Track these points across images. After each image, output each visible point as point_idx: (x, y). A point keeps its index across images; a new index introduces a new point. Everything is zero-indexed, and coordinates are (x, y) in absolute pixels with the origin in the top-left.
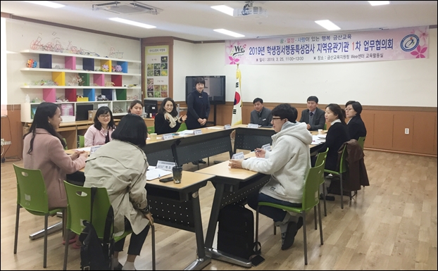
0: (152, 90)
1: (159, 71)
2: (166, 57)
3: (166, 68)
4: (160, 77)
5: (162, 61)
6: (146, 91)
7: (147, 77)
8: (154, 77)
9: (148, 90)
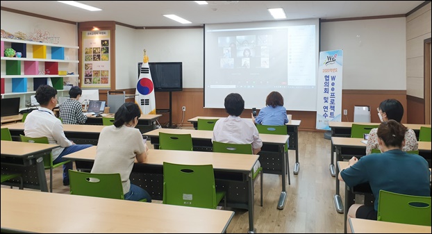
0: (91, 76)
1: (99, 56)
2: (108, 41)
3: (107, 52)
4: (101, 61)
5: (103, 45)
6: (83, 77)
7: (84, 62)
8: (92, 62)
9: (86, 76)
